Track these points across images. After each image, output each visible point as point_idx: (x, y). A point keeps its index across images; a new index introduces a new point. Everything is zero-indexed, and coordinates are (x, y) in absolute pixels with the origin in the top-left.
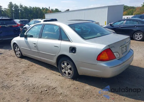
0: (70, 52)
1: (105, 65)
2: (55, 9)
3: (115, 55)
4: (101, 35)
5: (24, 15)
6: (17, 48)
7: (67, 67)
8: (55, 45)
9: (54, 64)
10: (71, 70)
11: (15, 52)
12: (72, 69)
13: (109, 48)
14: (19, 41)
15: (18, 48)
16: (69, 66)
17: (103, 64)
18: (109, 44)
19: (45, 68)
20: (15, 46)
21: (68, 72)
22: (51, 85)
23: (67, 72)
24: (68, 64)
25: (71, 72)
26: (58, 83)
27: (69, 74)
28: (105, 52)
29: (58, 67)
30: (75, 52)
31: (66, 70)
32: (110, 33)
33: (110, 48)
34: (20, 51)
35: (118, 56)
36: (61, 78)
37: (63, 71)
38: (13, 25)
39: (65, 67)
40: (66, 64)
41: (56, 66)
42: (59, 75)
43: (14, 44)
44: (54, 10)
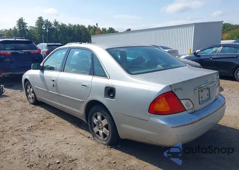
0: (105, 96)
1: (163, 122)
2: (109, 28)
3: (183, 105)
4: (163, 68)
5: (60, 37)
6: (29, 88)
7: (101, 123)
8: (83, 84)
9: (82, 117)
10: (107, 128)
11: (27, 94)
12: (110, 127)
13: (172, 91)
14: (33, 76)
15: (31, 88)
16: (105, 122)
17: (160, 120)
18: (171, 84)
19: (69, 124)
20: (27, 84)
21: (104, 131)
22: (70, 154)
23: (101, 132)
24: (103, 118)
25: (107, 132)
26: (83, 151)
27: (105, 135)
28: (164, 98)
29: (88, 122)
30: (113, 97)
31: (100, 129)
32: (183, 64)
33: (174, 91)
34: (33, 92)
35: (189, 106)
36: (91, 142)
37: (96, 129)
38: (32, 51)
39: (98, 123)
40: (99, 117)
41: (84, 120)
42: (89, 137)
43: (26, 80)
44: (107, 29)
